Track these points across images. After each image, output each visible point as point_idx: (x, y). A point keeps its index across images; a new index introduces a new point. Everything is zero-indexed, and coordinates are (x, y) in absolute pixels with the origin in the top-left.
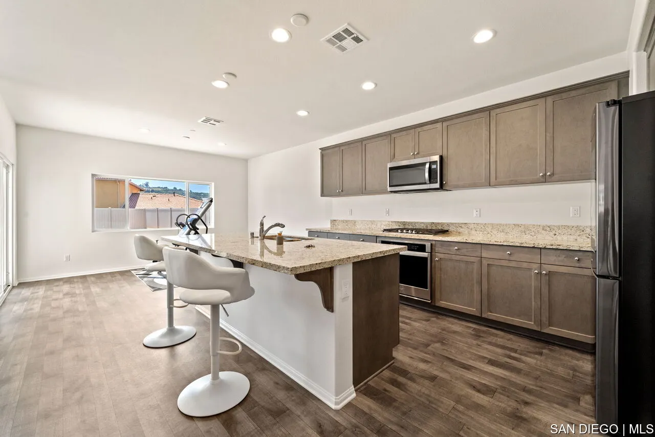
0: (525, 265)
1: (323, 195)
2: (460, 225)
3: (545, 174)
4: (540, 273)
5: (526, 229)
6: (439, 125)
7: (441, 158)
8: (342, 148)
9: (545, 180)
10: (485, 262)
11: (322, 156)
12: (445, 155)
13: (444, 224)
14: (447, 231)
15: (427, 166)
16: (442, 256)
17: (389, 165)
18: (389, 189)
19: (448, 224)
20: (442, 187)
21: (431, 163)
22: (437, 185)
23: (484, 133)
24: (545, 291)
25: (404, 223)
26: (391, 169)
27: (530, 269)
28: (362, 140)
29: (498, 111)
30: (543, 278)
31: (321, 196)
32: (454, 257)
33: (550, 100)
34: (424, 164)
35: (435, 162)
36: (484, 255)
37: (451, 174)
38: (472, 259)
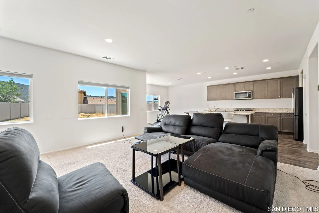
0: (277, 117)
1: (208, 100)
2: (256, 109)
3: (280, 96)
4: (280, 119)
5: (275, 109)
6: (251, 83)
7: (252, 91)
8: (216, 86)
9: (280, 98)
10: (266, 117)
11: (208, 88)
12: (253, 90)
13: (251, 108)
14: (252, 110)
15: (248, 93)
16: (254, 116)
17: (235, 92)
18: (235, 99)
19: (252, 108)
20: (252, 99)
21: (249, 93)
22: (251, 98)
23: (264, 86)
24: (281, 122)
25: (237, 108)
26: (235, 93)
27: (278, 118)
28: (224, 85)
29: (268, 81)
30: (281, 120)
31: (207, 100)
32: (258, 116)
33: (281, 79)
34: (247, 93)
35: (250, 92)
36: (266, 115)
37: (255, 95)
38: (263, 116)
